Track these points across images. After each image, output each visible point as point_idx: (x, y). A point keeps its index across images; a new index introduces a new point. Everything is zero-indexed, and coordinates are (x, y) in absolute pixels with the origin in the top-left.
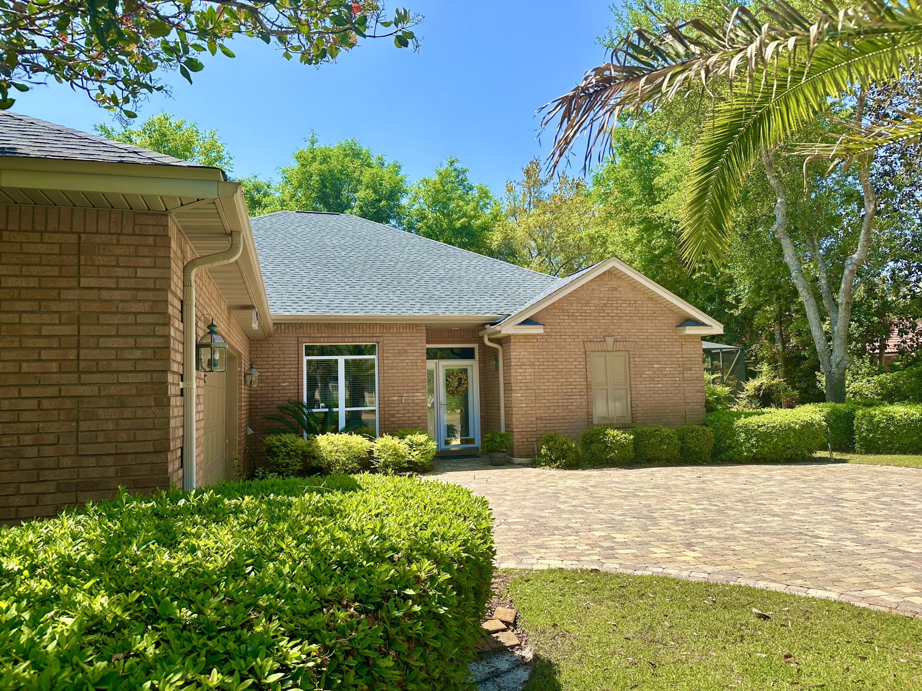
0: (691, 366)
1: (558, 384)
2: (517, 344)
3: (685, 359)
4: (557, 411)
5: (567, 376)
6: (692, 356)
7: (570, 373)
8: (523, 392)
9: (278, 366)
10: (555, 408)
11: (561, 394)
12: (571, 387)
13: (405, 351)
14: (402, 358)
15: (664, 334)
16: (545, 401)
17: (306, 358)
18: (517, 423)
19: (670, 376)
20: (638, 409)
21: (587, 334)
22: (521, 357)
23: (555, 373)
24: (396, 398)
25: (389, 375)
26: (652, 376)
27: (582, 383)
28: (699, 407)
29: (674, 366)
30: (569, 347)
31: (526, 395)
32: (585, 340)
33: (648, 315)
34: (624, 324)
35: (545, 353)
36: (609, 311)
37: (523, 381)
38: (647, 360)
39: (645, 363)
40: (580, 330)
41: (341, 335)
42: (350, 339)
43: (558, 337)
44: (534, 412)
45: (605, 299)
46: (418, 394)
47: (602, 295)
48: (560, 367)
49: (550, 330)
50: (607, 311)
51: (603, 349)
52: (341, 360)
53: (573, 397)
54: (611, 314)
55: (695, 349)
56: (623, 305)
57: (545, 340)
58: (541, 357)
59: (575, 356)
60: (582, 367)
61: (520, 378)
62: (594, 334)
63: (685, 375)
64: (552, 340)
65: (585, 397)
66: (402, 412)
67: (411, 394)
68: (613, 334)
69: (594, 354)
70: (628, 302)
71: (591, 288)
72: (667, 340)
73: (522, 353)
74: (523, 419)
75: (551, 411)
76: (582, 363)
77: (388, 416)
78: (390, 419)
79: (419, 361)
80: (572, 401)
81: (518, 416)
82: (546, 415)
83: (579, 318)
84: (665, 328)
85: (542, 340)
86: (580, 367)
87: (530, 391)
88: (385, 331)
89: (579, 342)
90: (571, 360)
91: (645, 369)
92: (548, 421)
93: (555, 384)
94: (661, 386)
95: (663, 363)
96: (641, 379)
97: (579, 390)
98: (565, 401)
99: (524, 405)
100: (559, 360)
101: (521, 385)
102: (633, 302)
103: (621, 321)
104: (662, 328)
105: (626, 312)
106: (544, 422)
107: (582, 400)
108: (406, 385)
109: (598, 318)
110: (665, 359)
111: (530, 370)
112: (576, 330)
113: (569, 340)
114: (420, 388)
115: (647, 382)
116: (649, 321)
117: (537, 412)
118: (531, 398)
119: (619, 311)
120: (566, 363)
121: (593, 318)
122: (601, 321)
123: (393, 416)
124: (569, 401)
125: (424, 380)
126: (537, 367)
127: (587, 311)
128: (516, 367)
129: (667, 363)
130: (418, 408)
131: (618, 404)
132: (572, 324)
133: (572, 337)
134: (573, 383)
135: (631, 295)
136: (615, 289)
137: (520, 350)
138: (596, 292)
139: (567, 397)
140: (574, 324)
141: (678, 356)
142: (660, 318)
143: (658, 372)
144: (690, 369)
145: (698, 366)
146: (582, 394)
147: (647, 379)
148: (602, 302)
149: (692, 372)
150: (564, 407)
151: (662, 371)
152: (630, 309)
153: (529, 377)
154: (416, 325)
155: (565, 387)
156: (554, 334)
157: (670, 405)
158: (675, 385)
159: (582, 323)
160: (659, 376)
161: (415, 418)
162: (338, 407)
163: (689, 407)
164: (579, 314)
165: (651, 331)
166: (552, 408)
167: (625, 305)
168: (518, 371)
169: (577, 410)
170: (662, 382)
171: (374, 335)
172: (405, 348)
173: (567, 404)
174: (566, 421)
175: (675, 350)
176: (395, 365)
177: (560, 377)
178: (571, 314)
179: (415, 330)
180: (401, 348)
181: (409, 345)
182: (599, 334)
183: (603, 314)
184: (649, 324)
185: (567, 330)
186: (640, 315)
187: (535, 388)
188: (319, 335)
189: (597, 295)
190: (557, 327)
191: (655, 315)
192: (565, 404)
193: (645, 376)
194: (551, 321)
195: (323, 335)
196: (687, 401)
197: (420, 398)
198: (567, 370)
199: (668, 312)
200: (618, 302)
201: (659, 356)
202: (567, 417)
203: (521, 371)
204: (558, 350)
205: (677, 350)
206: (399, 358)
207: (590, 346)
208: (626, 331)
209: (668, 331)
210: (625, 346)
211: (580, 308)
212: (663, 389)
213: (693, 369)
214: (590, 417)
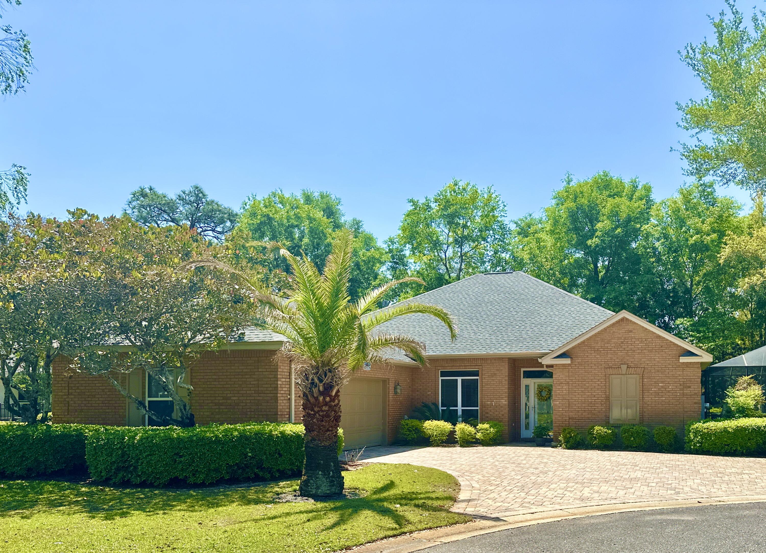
0: (690, 385)
1: (585, 396)
2: (557, 370)
3: (686, 380)
4: (584, 414)
5: (592, 391)
6: (691, 377)
7: (594, 389)
8: (561, 401)
9: (426, 383)
10: (582, 412)
11: (588, 403)
12: (594, 398)
13: (495, 374)
14: (494, 378)
15: (669, 362)
16: (575, 407)
17: (441, 378)
18: (556, 420)
19: (672, 392)
20: (645, 414)
21: (608, 363)
22: (560, 378)
23: (584, 389)
24: (489, 403)
25: (485, 388)
26: (657, 392)
27: (602, 396)
28: (696, 415)
29: (676, 385)
30: (594, 371)
31: (562, 403)
32: (606, 367)
33: (656, 349)
34: (636, 356)
35: (576, 376)
36: (625, 347)
37: (560, 394)
38: (654, 380)
39: (652, 382)
40: (603, 360)
41: (458, 365)
42: (463, 367)
43: (586, 365)
44: (568, 414)
45: (622, 338)
46: (502, 401)
47: (620, 336)
48: (587, 385)
49: (580, 361)
50: (624, 347)
51: (618, 373)
52: (459, 379)
53: (596, 405)
54: (627, 349)
55: (694, 373)
56: (636, 342)
57: (577, 367)
58: (574, 378)
59: (598, 378)
60: (603, 385)
61: (559, 392)
62: (613, 363)
63: (684, 392)
64: (582, 367)
65: (604, 405)
66: (492, 411)
67: (498, 401)
68: (628, 362)
69: (612, 376)
70: (640, 340)
71: (612, 332)
72: (671, 366)
73: (561, 376)
74: (560, 418)
75: (579, 414)
76: (603, 382)
77: (484, 413)
78: (486, 415)
79: (504, 380)
80: (595, 407)
81: (557, 416)
82: (576, 416)
83: (602, 352)
84: (669, 357)
85: (575, 367)
86: (601, 385)
87: (565, 401)
88: (483, 362)
89: (601, 368)
90: (595, 380)
91: (652, 387)
92: (577, 420)
93: (583, 396)
94: (664, 399)
95: (667, 382)
96: (648, 394)
97: (600, 401)
98: (590, 407)
99: (561, 409)
100: (586, 380)
101: (559, 396)
102: (644, 340)
103: (634, 353)
104: (668, 357)
105: (638, 347)
106: (575, 420)
107: (603, 407)
108: (495, 395)
109: (617, 352)
110: (668, 380)
111: (565, 387)
112: (600, 361)
113: (594, 367)
114: (504, 397)
115: (653, 396)
116: (657, 353)
117: (570, 414)
118: (565, 405)
119: (633, 347)
120: (591, 383)
121: (613, 352)
122: (619, 354)
123: (487, 413)
124: (593, 407)
125: (506, 392)
126: (570, 385)
127: (609, 347)
128: (557, 385)
129: (670, 382)
130: (502, 409)
131: (629, 411)
132: (597, 356)
133: (596, 365)
134: (596, 396)
135: (643, 335)
136: (631, 331)
137: (559, 374)
138: (615, 334)
139: (592, 405)
140: (599, 356)
141: (680, 378)
142: (666, 351)
143: (662, 389)
144: (690, 387)
145: (696, 385)
146: (603, 403)
147: (653, 394)
148: (621, 340)
149: (691, 389)
150: (589, 412)
151: (666, 388)
152: (641, 344)
153: (565, 392)
154: (502, 358)
155: (590, 398)
156: (584, 363)
157: (672, 412)
158: (676, 398)
159: (605, 355)
160: (663, 392)
161: (500, 415)
162: (457, 407)
163: (687, 414)
164: (602, 349)
165: (658, 360)
166: (580, 412)
167: (638, 342)
168: (558, 387)
169: (598, 414)
170: (665, 396)
171: (477, 364)
172: (495, 372)
173: (591, 410)
174: (590, 421)
175: (678, 373)
176: (489, 382)
177: (587, 391)
178: (596, 350)
179: (501, 361)
180: (493, 372)
181: (498, 370)
182: (617, 362)
183: (621, 349)
184: (657, 355)
185: (593, 361)
186: (649, 349)
187: (569, 398)
188: (447, 365)
189: (616, 336)
190: (586, 358)
191: (662, 348)
192: (589, 410)
193: (651, 392)
194: (582, 354)
195: (449, 365)
196: (686, 410)
197: (503, 403)
198: (592, 387)
199: (673, 346)
200: (633, 340)
201: (664, 378)
202: (591, 418)
203: (560, 387)
204: (586, 374)
205: (679, 373)
206: (492, 378)
207: (610, 371)
208: (638, 360)
209: (672, 360)
210: (636, 371)
211: (603, 345)
212: (666, 401)
213: (692, 387)
214: (607, 418)
